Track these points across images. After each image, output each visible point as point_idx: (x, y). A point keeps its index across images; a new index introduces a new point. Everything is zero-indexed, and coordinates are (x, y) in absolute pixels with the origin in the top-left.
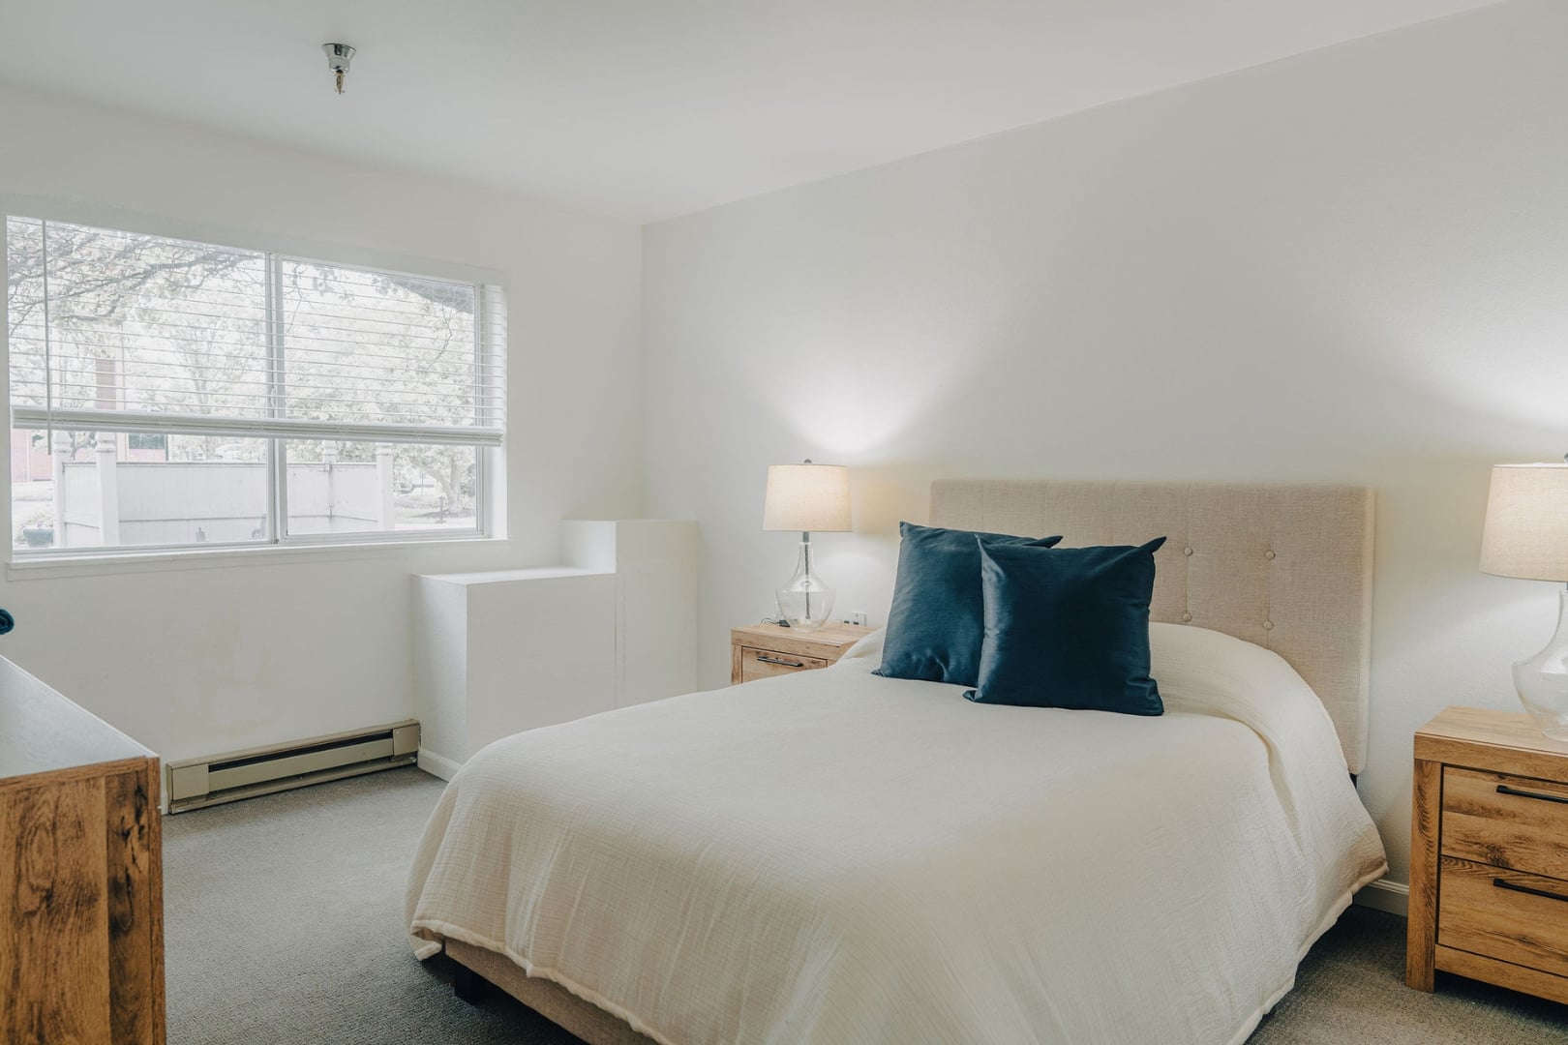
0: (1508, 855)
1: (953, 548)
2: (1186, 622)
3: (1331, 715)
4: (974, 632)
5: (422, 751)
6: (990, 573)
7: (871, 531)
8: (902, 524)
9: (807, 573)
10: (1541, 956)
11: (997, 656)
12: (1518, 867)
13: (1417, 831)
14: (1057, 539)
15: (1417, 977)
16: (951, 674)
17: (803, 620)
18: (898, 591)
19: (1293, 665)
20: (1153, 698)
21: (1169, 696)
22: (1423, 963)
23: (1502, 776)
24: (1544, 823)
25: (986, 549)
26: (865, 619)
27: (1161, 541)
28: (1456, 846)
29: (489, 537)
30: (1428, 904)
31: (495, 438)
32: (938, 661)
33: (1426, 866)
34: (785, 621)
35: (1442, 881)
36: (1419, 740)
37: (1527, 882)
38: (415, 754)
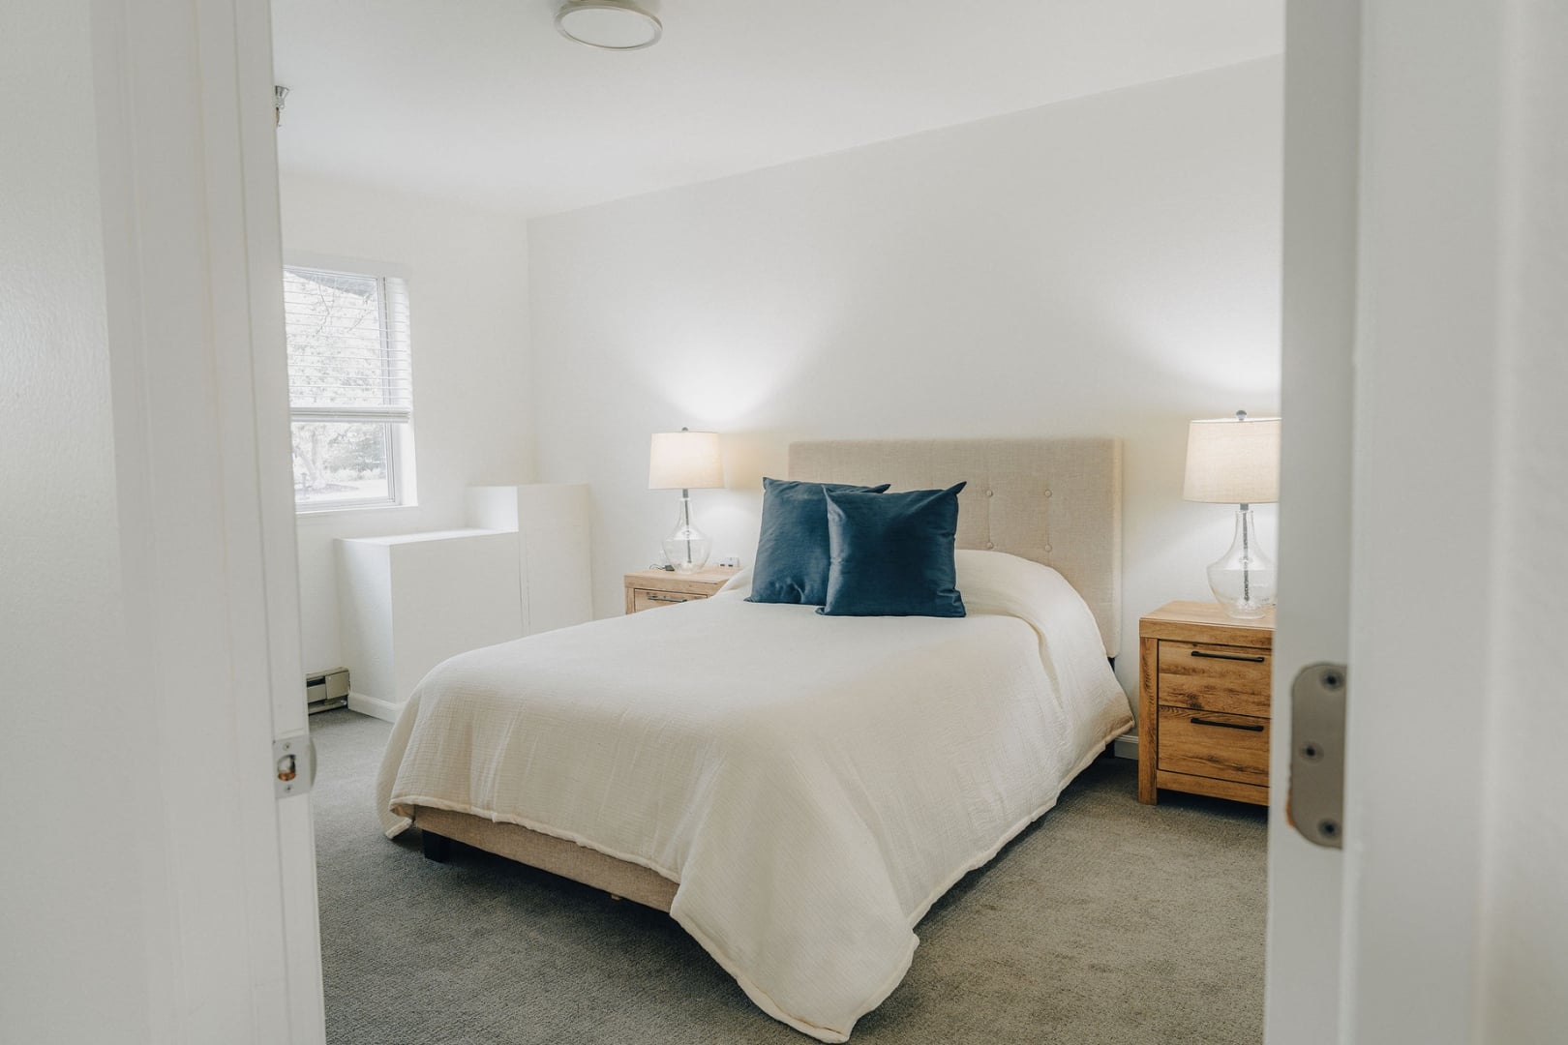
0: (1201, 700)
1: (806, 497)
2: (990, 548)
3: (1094, 615)
4: (823, 563)
5: (351, 695)
6: (834, 514)
7: (740, 487)
8: (765, 479)
9: (688, 524)
10: (1223, 770)
11: (841, 578)
12: (1207, 708)
13: (1143, 690)
14: (887, 487)
15: (1146, 796)
16: (807, 597)
17: (685, 564)
18: (763, 533)
19: (1066, 578)
20: (957, 604)
21: (970, 603)
22: (1149, 785)
23: (1195, 644)
24: (1222, 675)
25: (830, 496)
26: (738, 562)
27: (963, 485)
28: (1168, 698)
29: (400, 504)
30: (1151, 742)
31: (402, 415)
32: (796, 587)
33: (1150, 714)
34: (670, 566)
35: (1160, 724)
36: (1143, 624)
37: (1213, 719)
38: (346, 698)
